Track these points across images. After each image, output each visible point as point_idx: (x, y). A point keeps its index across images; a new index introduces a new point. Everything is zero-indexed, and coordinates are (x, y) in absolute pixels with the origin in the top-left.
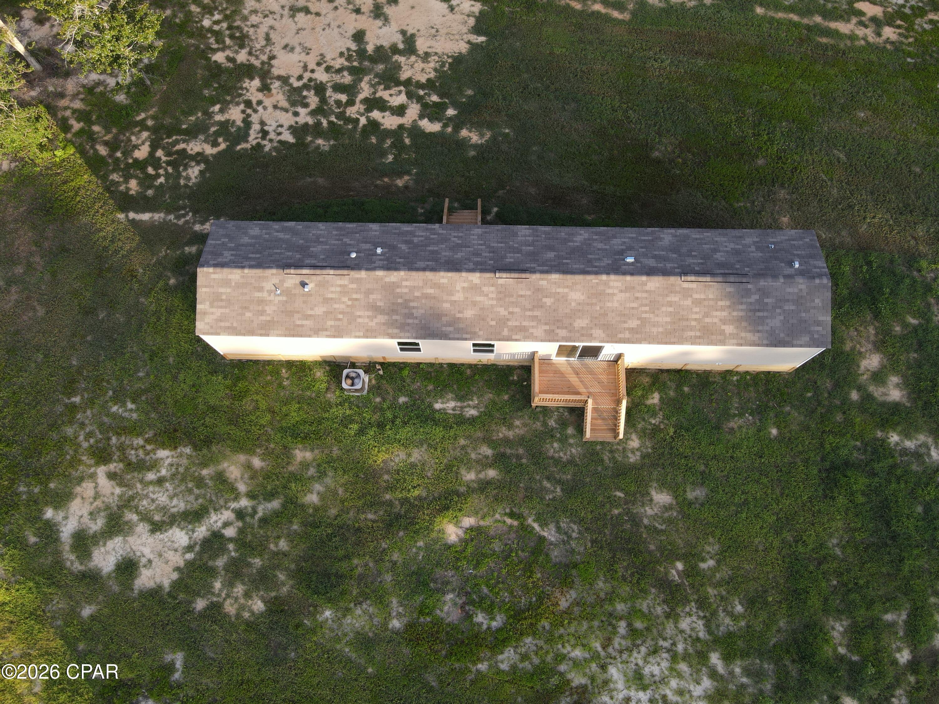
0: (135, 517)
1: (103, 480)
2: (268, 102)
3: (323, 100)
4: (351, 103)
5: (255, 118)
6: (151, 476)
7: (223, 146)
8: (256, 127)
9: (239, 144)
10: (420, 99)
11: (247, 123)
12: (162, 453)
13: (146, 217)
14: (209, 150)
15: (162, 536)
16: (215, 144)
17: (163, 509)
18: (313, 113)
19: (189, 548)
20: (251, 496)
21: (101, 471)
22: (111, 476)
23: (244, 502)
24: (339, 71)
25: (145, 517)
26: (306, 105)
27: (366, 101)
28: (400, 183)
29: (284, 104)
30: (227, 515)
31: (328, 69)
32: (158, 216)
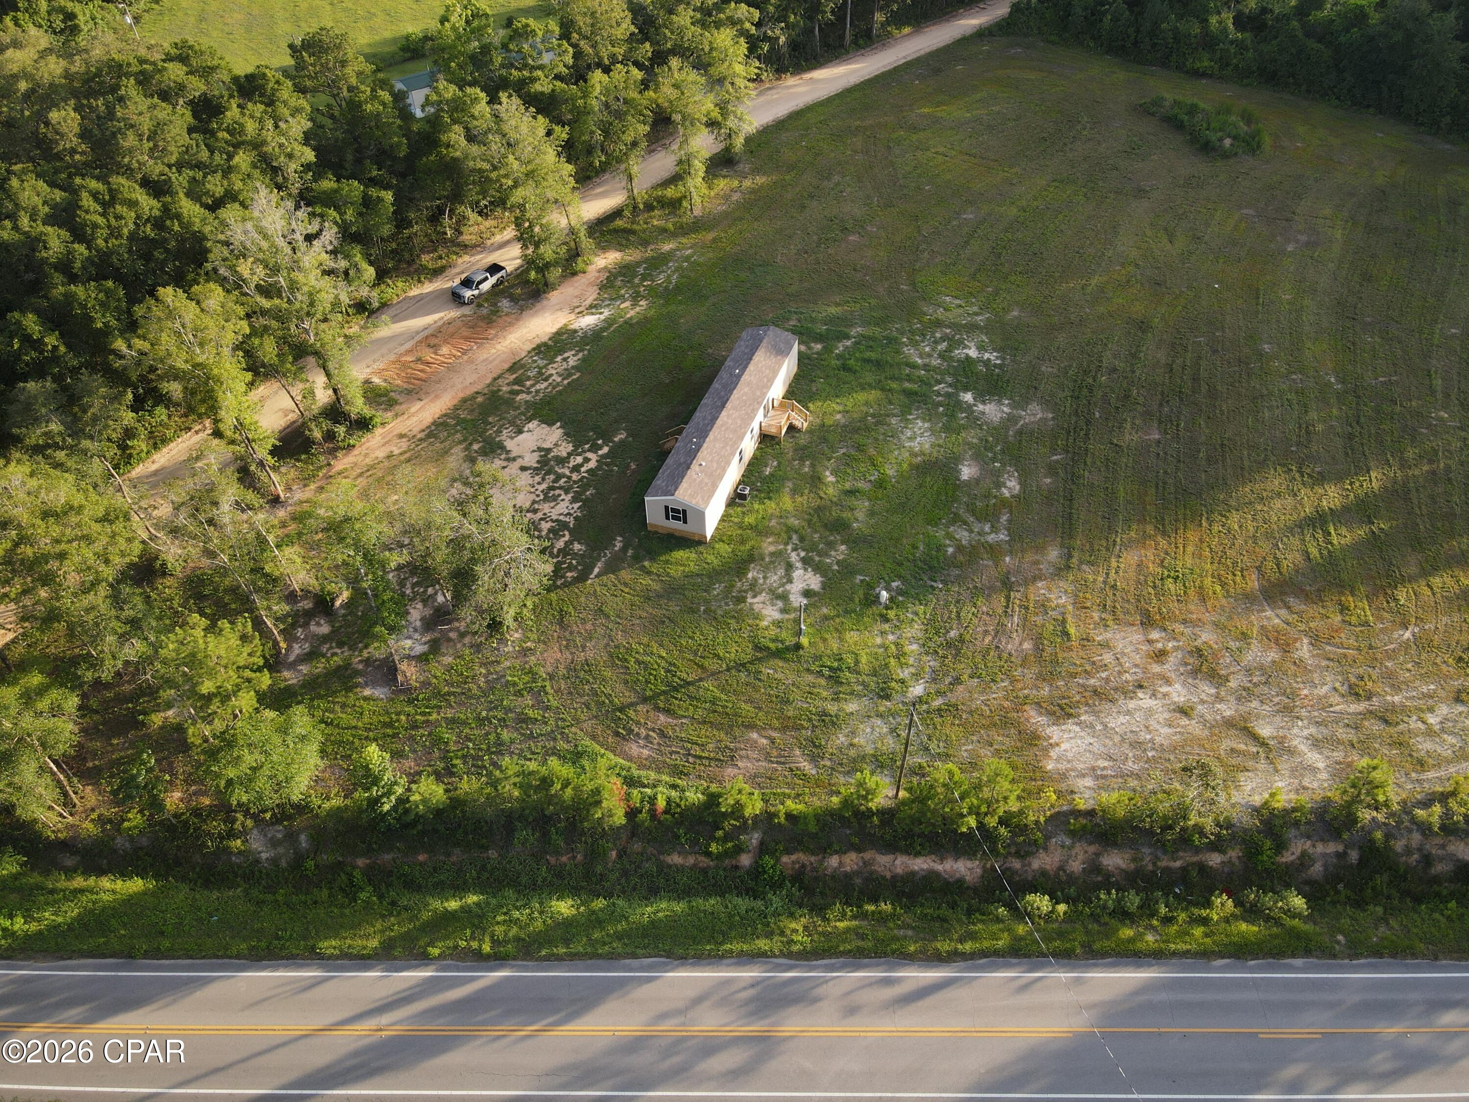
0: (781, 590)
1: (755, 600)
3: (560, 488)
6: (761, 581)
9: (569, 526)
10: (585, 452)
11: (557, 521)
12: (750, 575)
13: (596, 570)
17: (781, 578)
18: (566, 493)
19: (806, 570)
20: (786, 544)
21: (749, 600)
22: (755, 596)
23: (789, 547)
24: (543, 479)
25: (783, 585)
26: (560, 495)
27: (571, 472)
30: (794, 555)
32: (599, 564)
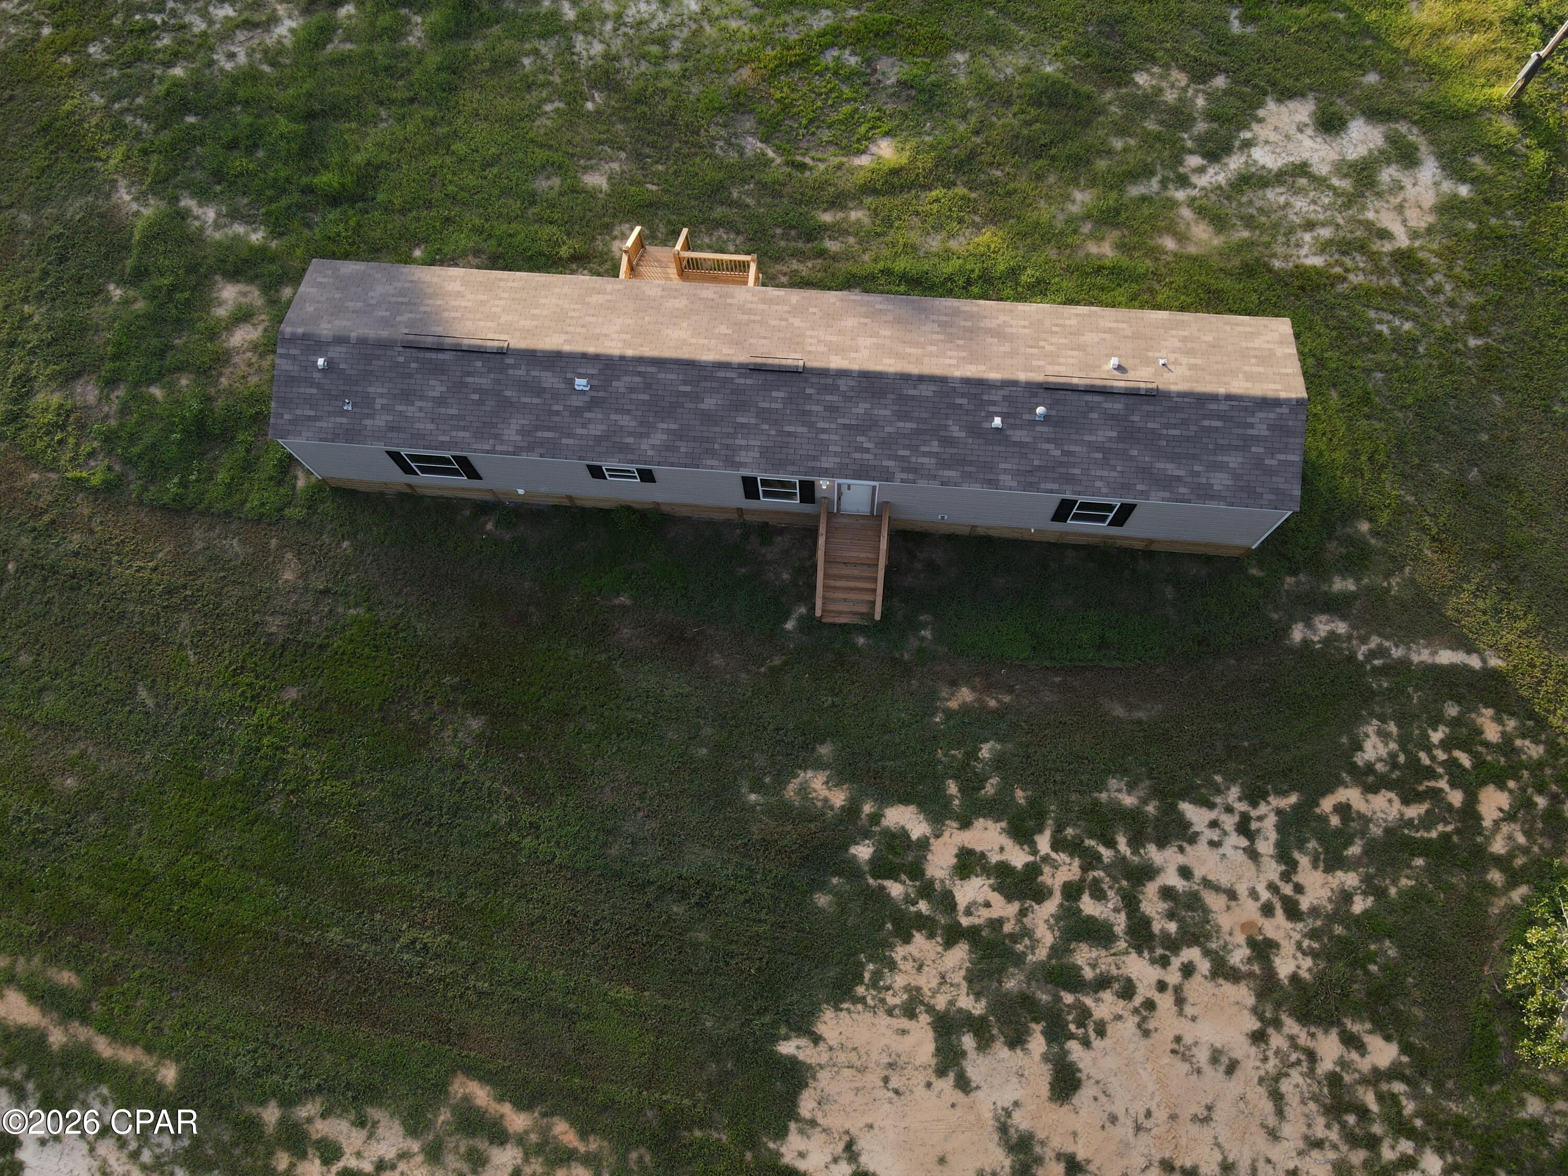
0: (1335, 182)
1: (1397, 229)
2: (1249, 910)
3: (1131, 903)
4: (1072, 892)
5: (1273, 870)
6: (1326, 233)
7: (1327, 804)
8: (1266, 847)
9: (1294, 807)
10: (927, 890)
11: (1284, 855)
12: (1317, 261)
13: (1446, 657)
14: (1351, 795)
15: (1291, 159)
16: (1343, 809)
17: (1298, 191)
18: (1148, 872)
19: (1248, 144)
20: (1173, 204)
21: (1403, 241)
22: (1385, 234)
23: (1180, 195)
24: (1103, 983)
25: (1320, 182)
26: (1167, 893)
27: (1041, 895)
28: (966, 695)
29: (1214, 901)
30: (1202, 181)
31: (1127, 991)
32: (1421, 655)
